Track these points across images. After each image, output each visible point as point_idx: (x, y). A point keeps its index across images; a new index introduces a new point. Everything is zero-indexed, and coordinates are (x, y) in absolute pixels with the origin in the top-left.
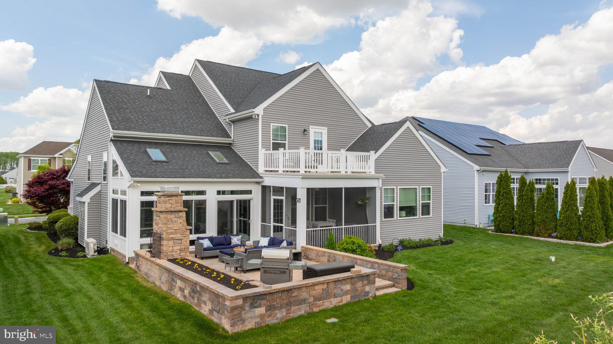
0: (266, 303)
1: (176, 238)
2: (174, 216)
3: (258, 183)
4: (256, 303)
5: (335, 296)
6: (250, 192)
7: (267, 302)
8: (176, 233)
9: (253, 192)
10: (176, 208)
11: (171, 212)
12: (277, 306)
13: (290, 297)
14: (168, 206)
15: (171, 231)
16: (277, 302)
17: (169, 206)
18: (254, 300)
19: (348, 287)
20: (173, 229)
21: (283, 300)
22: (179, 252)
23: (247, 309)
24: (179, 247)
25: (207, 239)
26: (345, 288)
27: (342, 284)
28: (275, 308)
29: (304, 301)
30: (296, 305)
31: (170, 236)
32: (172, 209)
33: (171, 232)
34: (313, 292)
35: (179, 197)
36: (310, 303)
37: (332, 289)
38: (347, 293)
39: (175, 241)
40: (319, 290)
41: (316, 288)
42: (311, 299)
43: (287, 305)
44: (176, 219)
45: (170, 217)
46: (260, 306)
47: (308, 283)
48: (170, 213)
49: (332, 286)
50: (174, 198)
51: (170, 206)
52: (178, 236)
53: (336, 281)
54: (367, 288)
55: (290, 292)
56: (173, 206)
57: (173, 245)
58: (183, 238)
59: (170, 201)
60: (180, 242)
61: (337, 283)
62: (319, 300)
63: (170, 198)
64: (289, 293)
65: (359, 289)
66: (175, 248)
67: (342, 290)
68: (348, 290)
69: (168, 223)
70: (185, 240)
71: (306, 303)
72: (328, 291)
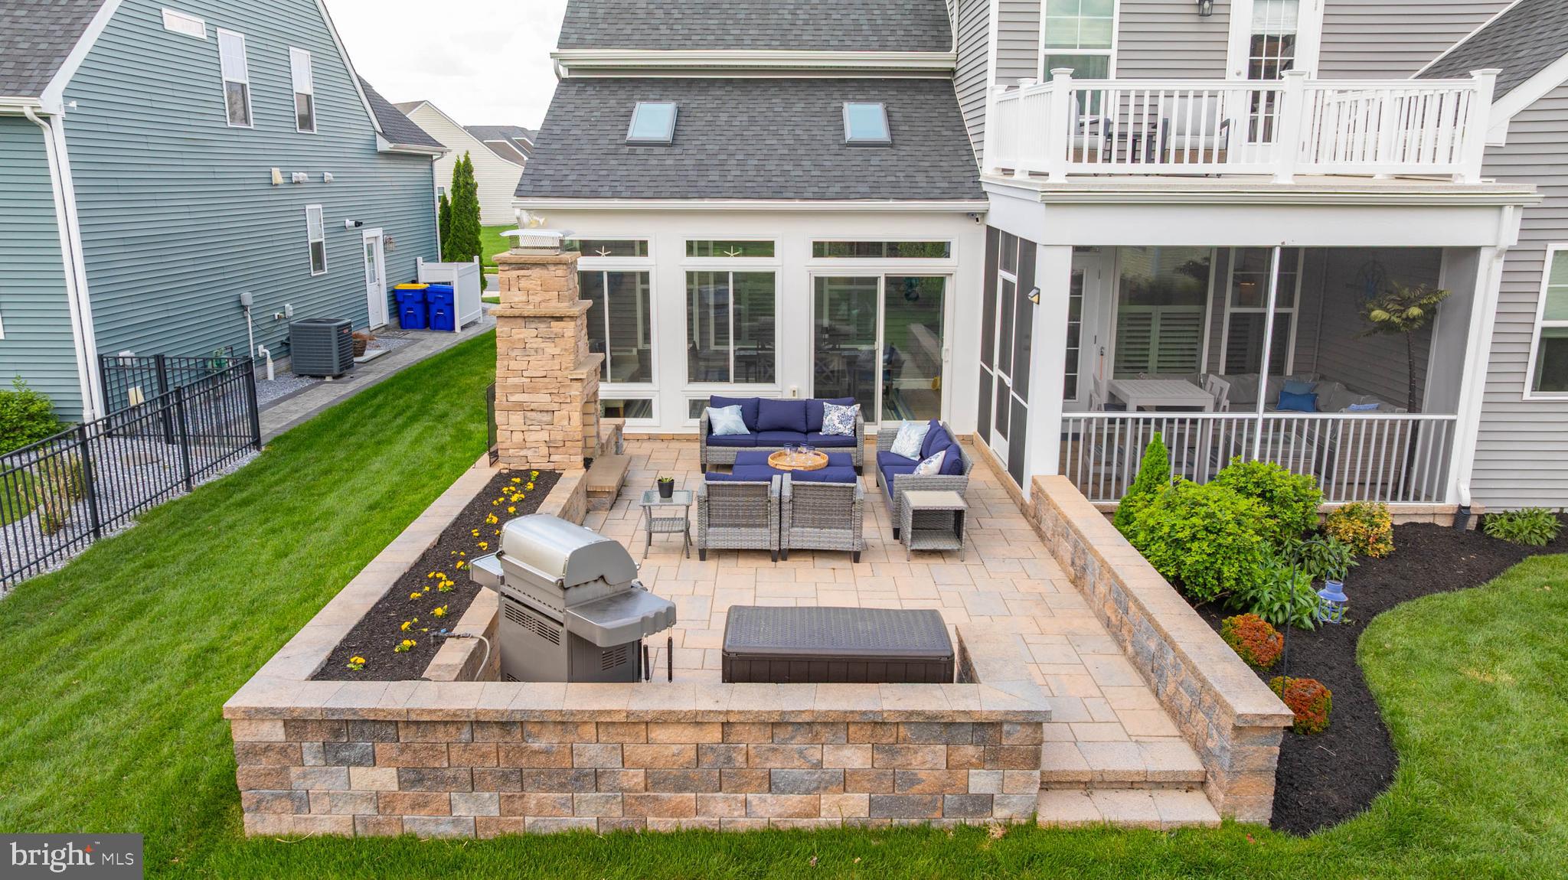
0: (395, 753)
1: (533, 406)
2: (534, 333)
3: (975, 216)
4: (349, 745)
5: (770, 784)
6: (939, 250)
7: (402, 751)
8: (534, 390)
9: (953, 251)
10: (543, 305)
11: (526, 318)
12: (449, 773)
13: (522, 751)
14: (516, 299)
15: (516, 380)
16: (452, 761)
17: (518, 297)
18: (337, 733)
19: (855, 757)
20: (525, 374)
21: (484, 756)
22: (544, 451)
23: (309, 760)
24: (544, 435)
25: (736, 408)
26: (831, 758)
27: (815, 739)
28: (442, 782)
29: (595, 778)
30: (550, 789)
31: (512, 398)
32: (529, 310)
33: (515, 386)
34: (643, 748)
35: (552, 268)
36: (622, 790)
37: (752, 752)
38: (845, 781)
39: (529, 414)
40: (675, 749)
41: (659, 734)
42: (635, 778)
43: (505, 777)
44: (538, 343)
45: (522, 336)
46: (371, 760)
47: (609, 712)
48: (520, 321)
49: (751, 740)
50: (536, 273)
51: (524, 298)
52: (542, 399)
53: (777, 724)
54: (981, 782)
55: (517, 733)
56: (537, 299)
57: (525, 428)
58: (555, 407)
59: (523, 283)
60: (546, 417)
61: (782, 733)
62: (680, 789)
63: (521, 272)
64: (509, 733)
65: (922, 775)
66: (531, 437)
67: (819, 765)
68: (855, 772)
69: (513, 354)
70: (564, 413)
71: (603, 788)
72: (729, 759)
